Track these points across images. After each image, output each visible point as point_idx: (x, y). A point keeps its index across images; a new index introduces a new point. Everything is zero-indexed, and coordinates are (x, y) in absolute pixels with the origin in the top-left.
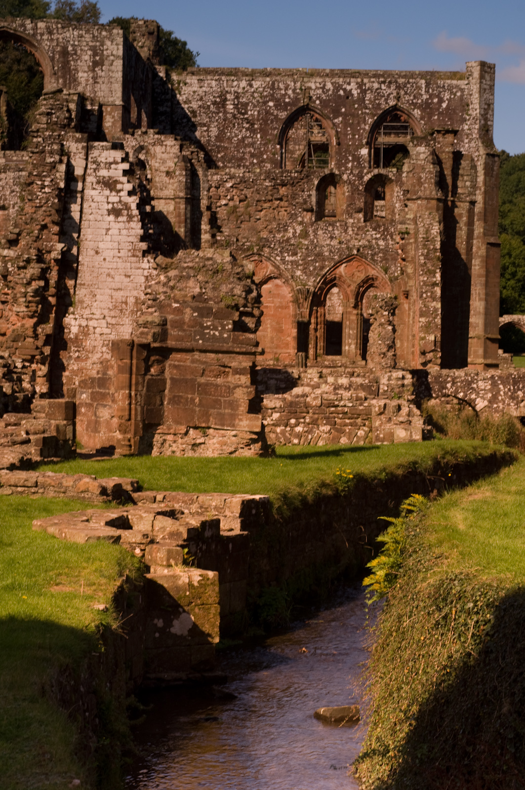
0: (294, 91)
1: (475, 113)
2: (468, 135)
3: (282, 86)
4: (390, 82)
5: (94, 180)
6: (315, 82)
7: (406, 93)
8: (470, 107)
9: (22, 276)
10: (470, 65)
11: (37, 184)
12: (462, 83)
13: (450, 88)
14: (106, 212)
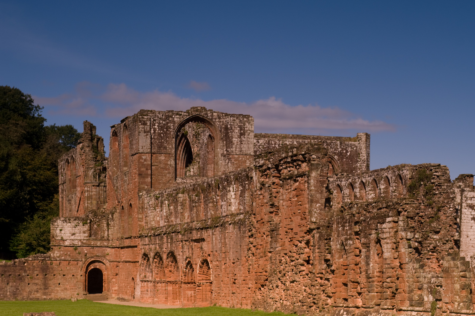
0: (279, 145)
1: (364, 158)
2: (359, 169)
3: (273, 143)
4: (324, 142)
5: (466, 205)
6: (289, 141)
7: (331, 148)
8: (361, 155)
9: (444, 247)
10: (360, 134)
11: (447, 207)
12: (356, 143)
13: (351, 146)
14: (471, 219)
